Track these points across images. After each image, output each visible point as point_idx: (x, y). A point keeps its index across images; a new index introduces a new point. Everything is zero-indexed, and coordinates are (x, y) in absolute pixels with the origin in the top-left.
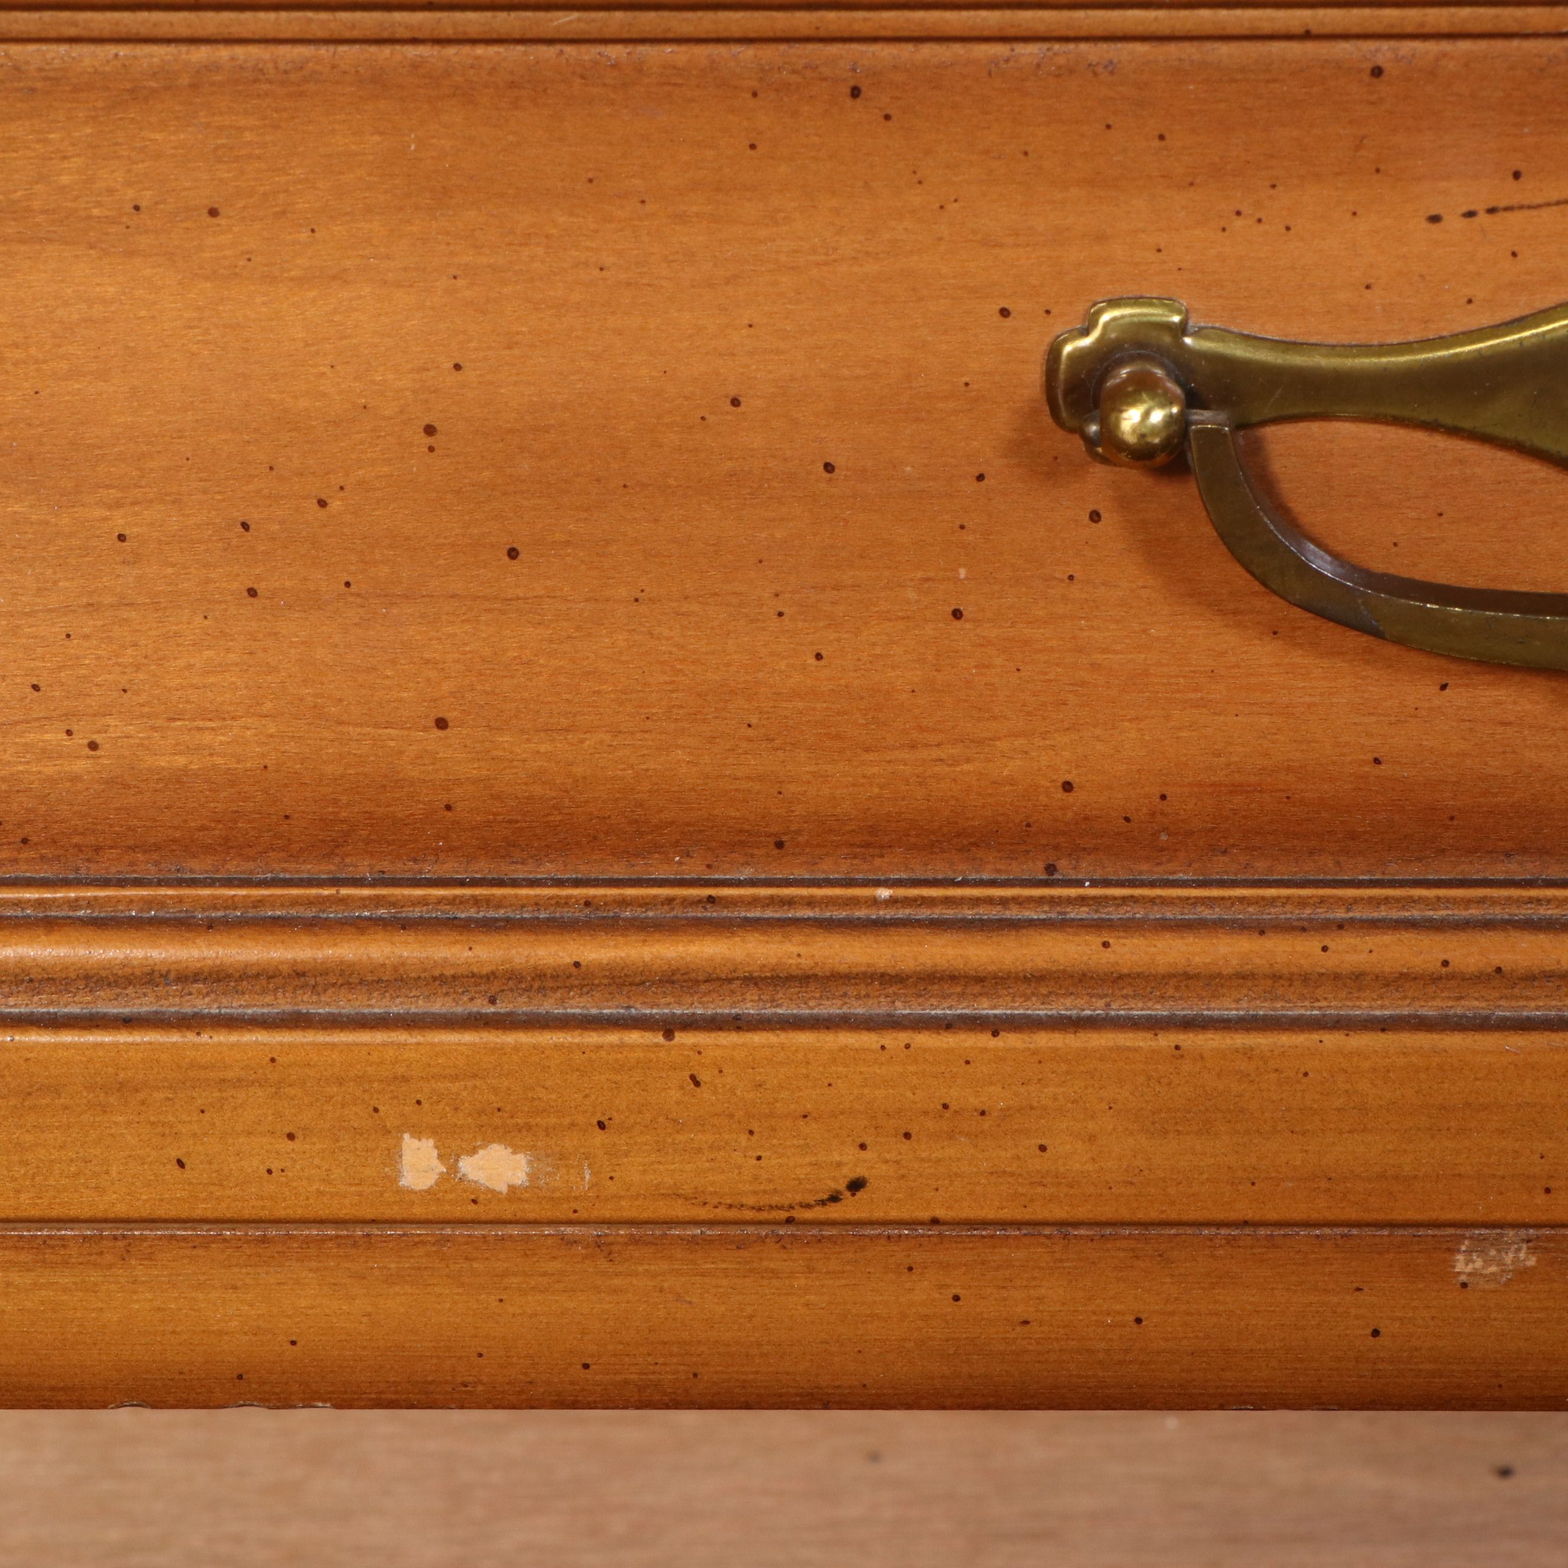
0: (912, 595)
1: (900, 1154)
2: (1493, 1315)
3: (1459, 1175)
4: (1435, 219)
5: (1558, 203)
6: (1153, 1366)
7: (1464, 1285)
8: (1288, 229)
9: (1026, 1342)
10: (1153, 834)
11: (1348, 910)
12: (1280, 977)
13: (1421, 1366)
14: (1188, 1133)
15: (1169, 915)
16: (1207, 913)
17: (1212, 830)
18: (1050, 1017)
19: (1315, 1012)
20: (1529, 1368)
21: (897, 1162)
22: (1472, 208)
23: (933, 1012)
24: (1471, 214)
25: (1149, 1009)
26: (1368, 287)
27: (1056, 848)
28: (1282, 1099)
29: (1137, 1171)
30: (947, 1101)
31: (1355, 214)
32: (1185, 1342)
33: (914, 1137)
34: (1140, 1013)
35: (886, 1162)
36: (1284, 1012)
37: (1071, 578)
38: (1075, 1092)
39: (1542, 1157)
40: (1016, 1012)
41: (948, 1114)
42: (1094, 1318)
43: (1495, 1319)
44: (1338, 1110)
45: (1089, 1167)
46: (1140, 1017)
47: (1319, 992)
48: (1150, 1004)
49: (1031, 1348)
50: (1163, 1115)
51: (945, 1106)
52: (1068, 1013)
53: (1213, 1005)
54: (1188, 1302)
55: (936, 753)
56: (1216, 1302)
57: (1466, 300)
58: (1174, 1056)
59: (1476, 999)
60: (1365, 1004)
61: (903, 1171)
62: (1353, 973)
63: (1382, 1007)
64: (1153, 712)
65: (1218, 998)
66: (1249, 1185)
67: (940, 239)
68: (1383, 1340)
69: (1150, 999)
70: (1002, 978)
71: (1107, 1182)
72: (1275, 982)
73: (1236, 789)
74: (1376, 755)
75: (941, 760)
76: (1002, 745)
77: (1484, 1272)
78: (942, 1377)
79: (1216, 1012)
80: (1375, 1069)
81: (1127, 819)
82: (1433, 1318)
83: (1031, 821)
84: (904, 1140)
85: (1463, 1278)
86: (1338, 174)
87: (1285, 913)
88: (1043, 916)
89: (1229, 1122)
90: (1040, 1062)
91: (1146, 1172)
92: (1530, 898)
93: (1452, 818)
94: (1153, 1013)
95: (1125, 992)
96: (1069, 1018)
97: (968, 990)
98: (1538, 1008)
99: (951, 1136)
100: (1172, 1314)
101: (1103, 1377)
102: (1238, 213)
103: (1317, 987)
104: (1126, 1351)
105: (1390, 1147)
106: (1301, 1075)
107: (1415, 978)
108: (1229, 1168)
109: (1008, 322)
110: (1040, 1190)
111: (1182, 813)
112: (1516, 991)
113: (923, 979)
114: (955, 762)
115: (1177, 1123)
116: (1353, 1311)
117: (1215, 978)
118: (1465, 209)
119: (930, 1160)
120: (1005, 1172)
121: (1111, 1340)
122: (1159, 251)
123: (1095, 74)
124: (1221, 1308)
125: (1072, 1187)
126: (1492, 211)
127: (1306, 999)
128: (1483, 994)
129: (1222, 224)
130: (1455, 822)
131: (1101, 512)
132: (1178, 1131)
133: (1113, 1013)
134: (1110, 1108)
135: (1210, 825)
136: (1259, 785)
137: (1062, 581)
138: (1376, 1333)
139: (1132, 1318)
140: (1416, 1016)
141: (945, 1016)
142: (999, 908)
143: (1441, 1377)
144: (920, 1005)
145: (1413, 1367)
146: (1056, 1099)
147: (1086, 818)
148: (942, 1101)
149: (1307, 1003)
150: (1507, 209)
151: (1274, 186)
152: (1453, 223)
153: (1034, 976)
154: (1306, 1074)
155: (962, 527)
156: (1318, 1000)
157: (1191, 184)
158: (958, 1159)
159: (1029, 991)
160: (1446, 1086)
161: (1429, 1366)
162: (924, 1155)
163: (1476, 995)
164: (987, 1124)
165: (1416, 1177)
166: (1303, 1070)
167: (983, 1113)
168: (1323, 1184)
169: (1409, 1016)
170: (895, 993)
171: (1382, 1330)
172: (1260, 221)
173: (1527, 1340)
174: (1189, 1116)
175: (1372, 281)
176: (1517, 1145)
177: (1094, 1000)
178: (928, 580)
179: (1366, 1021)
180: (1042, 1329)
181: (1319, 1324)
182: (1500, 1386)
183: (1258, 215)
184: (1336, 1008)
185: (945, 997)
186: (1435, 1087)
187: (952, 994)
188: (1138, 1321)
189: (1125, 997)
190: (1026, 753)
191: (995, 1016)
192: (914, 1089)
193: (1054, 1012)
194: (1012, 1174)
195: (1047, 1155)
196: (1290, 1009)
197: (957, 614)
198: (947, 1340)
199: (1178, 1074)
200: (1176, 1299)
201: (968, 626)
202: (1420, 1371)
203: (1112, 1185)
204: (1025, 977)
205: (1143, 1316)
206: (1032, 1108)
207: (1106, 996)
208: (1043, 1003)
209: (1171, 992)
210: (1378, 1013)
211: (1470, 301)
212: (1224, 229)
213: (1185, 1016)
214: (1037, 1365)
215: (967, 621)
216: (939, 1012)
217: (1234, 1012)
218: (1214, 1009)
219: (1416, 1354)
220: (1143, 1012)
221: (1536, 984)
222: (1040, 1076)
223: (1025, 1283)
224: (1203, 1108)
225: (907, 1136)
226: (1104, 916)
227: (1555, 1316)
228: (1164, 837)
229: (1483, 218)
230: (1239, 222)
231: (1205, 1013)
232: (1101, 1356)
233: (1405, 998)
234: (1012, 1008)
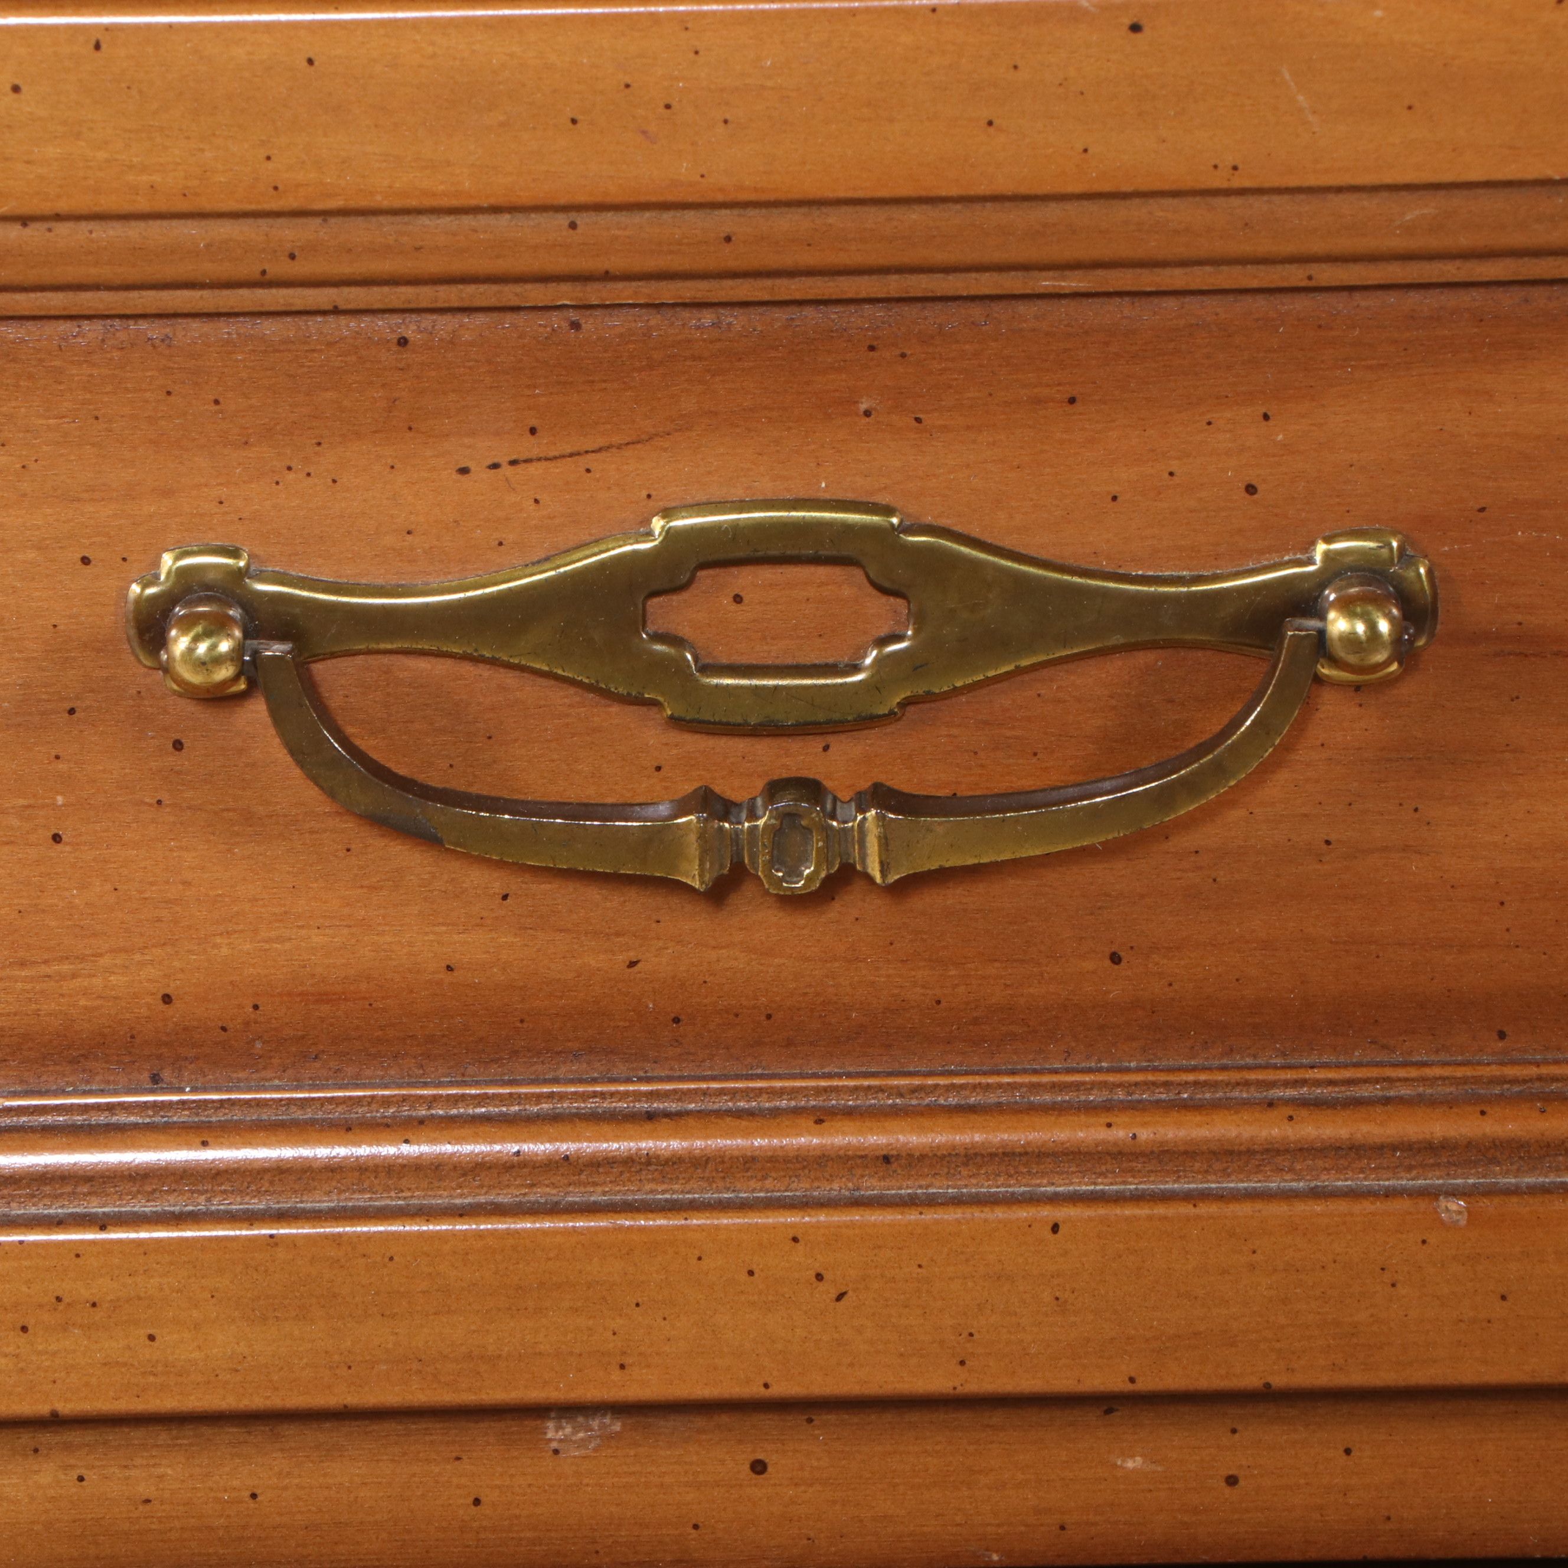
0: (15, 822)
1: (19, 1347)
2: (586, 1481)
3: (540, 1353)
4: (464, 471)
5: (571, 455)
6: (270, 1543)
7: (556, 1452)
8: (334, 481)
9: (149, 1521)
10: (247, 1043)
11: (429, 1108)
12: (366, 1170)
13: (522, 1535)
14: (286, 1319)
15: (265, 1117)
16: (298, 1114)
17: (303, 1037)
18: (155, 1212)
19: (400, 1202)
20: (623, 1534)
21: (17, 1356)
22: (496, 460)
23: (46, 1212)
24: (495, 466)
25: (247, 1204)
26: (409, 533)
27: (159, 1057)
28: (371, 1284)
29: (241, 1357)
30: (60, 1293)
31: (392, 467)
32: (299, 1517)
33: (31, 1331)
34: (238, 1207)
35: (6, 1356)
36: (372, 1203)
37: (159, 802)
38: (179, 1282)
39: (614, 1334)
40: (123, 1209)
41: (61, 1307)
42: (212, 1494)
43: (587, 1485)
44: (423, 1292)
45: (196, 1355)
46: (238, 1211)
47: (404, 1182)
48: (247, 1199)
49: (153, 1527)
50: (261, 1302)
51: (59, 1299)
52: (172, 1209)
53: (305, 1198)
54: (300, 1476)
55: (44, 969)
56: (325, 1475)
57: (497, 542)
58: (268, 1245)
59: (547, 1186)
60: (445, 1193)
61: (22, 1365)
62: (432, 1164)
63: (461, 1196)
64: (241, 927)
65: (310, 1191)
66: (346, 1369)
67: (25, 495)
68: (485, 1509)
69: (248, 1194)
70: (109, 1177)
71: (214, 1370)
72: (361, 1174)
73: (323, 998)
74: (448, 963)
75: (49, 976)
76: (105, 961)
77: (574, 1438)
78: (71, 1559)
79: (309, 1205)
80: (455, 1252)
81: (224, 1029)
82: (530, 1485)
83: (134, 1032)
84: (21, 1333)
85: (554, 1445)
86: (375, 432)
87: (371, 1112)
88: (148, 1120)
89: (323, 1307)
90: (145, 1254)
91: (249, 1359)
92: (594, 1092)
93: (522, 1021)
94: (250, 1207)
95: (223, 1188)
96: (173, 1213)
97: (79, 1189)
98: (604, 1193)
99: (65, 1327)
100: (285, 1488)
101: (224, 1554)
102: (289, 468)
103: (400, 1178)
104: (244, 1527)
105: (473, 1327)
106: (387, 1260)
107: (490, 1168)
108: (326, 1352)
109: (87, 570)
110: (152, 1379)
111: (273, 1021)
112: (583, 1177)
113: (36, 1180)
114: (63, 977)
115: (275, 1310)
116: (455, 1480)
117: (306, 1172)
118: (490, 462)
119: (47, 1353)
120: (117, 1363)
121: (229, 1516)
122: (221, 503)
123: (154, 346)
124: (331, 1481)
125: (181, 1376)
126: (513, 463)
127: (391, 1190)
128: (552, 1180)
129: (276, 479)
130: (525, 1025)
131: (183, 741)
132: (277, 1317)
133: (213, 1208)
134: (213, 1297)
135: (300, 1033)
136: (343, 993)
137: (151, 805)
138: (477, 1502)
139: (248, 1494)
140: (492, 1203)
141: (57, 1215)
142: (107, 1113)
143: (540, 1545)
144: (34, 1205)
145: (515, 1535)
146: (161, 1289)
147: (185, 1029)
148: (55, 1294)
149: (393, 1194)
150: (526, 461)
151: (319, 444)
152: (480, 474)
153: (137, 1174)
154: (391, 1259)
155: (57, 757)
156: (402, 1191)
157: (246, 443)
158: (74, 1351)
159: (135, 1189)
160: (521, 1266)
161: (529, 1534)
162: (40, 1348)
163: (546, 1182)
164: (99, 1315)
165: (500, 1356)
166: (388, 1255)
167: (94, 1305)
168: (415, 1366)
169: (486, 1203)
170: (9, 1195)
171: (483, 1499)
172: (309, 475)
173: (618, 1505)
174: (286, 1302)
175: (413, 527)
176: (591, 1322)
177: (195, 1195)
178: (29, 806)
179: (446, 1208)
180: (163, 1507)
181: (423, 1495)
182: (597, 1552)
183: (307, 470)
184: (419, 1197)
185: (56, 1197)
186: (511, 1268)
187: (62, 1194)
188: (254, 1496)
189: (225, 1192)
190: (127, 967)
191: (104, 1213)
192: (28, 1283)
193: (159, 1209)
194: (125, 1364)
195: (156, 1344)
196: (377, 1199)
197: (57, 838)
198: (74, 1521)
199: (273, 1261)
200: (288, 1473)
201: (68, 848)
202: (521, 1539)
203: (218, 1372)
204: (130, 1176)
205: (258, 1491)
206: (140, 1298)
207: (207, 1191)
208: (148, 1201)
209: (266, 1186)
210: (458, 1201)
211: (501, 544)
212: (277, 483)
213: (280, 1209)
214: (160, 1544)
215: (67, 844)
216: (51, 1211)
217: (326, 1204)
218: (307, 1202)
219: (515, 1522)
220: (242, 1207)
221: (601, 1170)
222: (146, 1268)
223: (145, 1462)
224: (298, 1294)
225: (24, 1329)
226: (203, 1119)
227: (643, 1480)
228: (258, 1045)
229: (507, 470)
230: (291, 476)
231: (299, 1205)
232: (221, 1533)
233: (481, 1186)
234: (119, 1206)
